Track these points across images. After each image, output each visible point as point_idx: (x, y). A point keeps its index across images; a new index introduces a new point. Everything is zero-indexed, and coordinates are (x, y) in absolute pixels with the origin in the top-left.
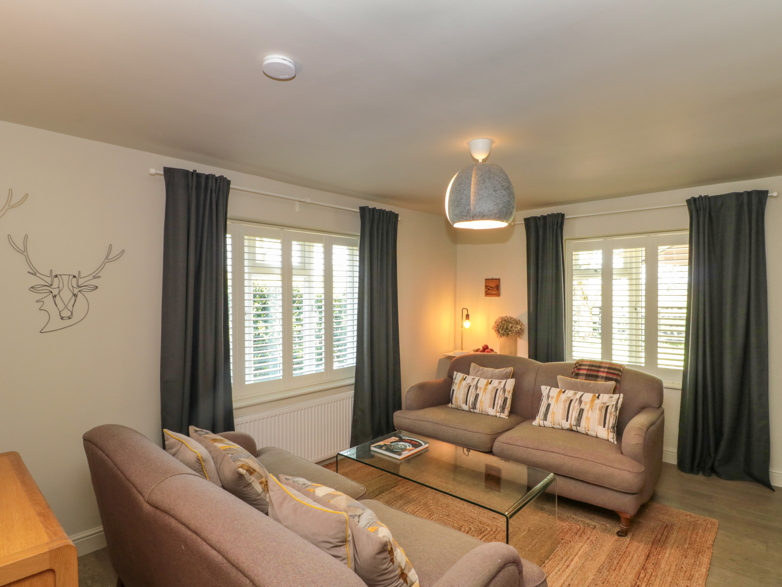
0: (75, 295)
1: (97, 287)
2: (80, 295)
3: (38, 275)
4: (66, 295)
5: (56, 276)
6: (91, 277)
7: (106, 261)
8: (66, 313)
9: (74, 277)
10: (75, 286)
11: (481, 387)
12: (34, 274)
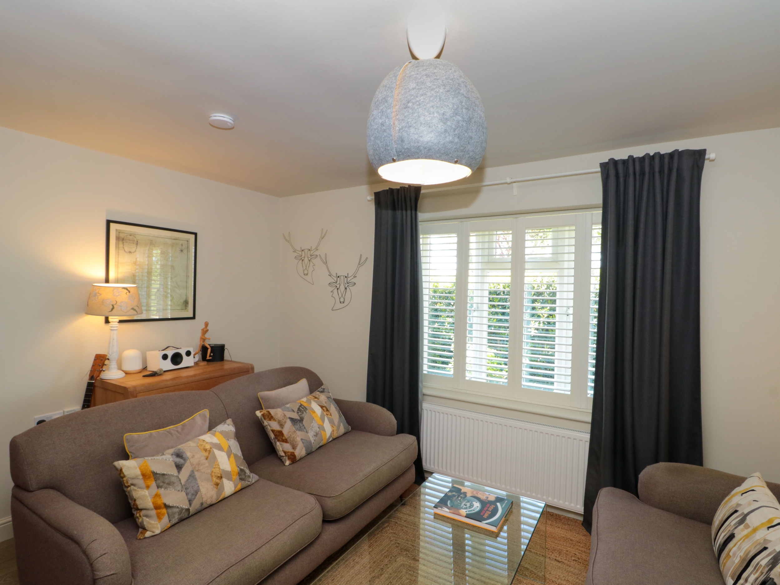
0: (346, 289)
1: (355, 283)
2: (348, 288)
3: (332, 276)
4: (342, 288)
5: (338, 277)
6: (352, 277)
7: (359, 266)
8: (342, 300)
9: (346, 277)
10: (346, 283)
11: (750, 524)
12: (330, 276)
